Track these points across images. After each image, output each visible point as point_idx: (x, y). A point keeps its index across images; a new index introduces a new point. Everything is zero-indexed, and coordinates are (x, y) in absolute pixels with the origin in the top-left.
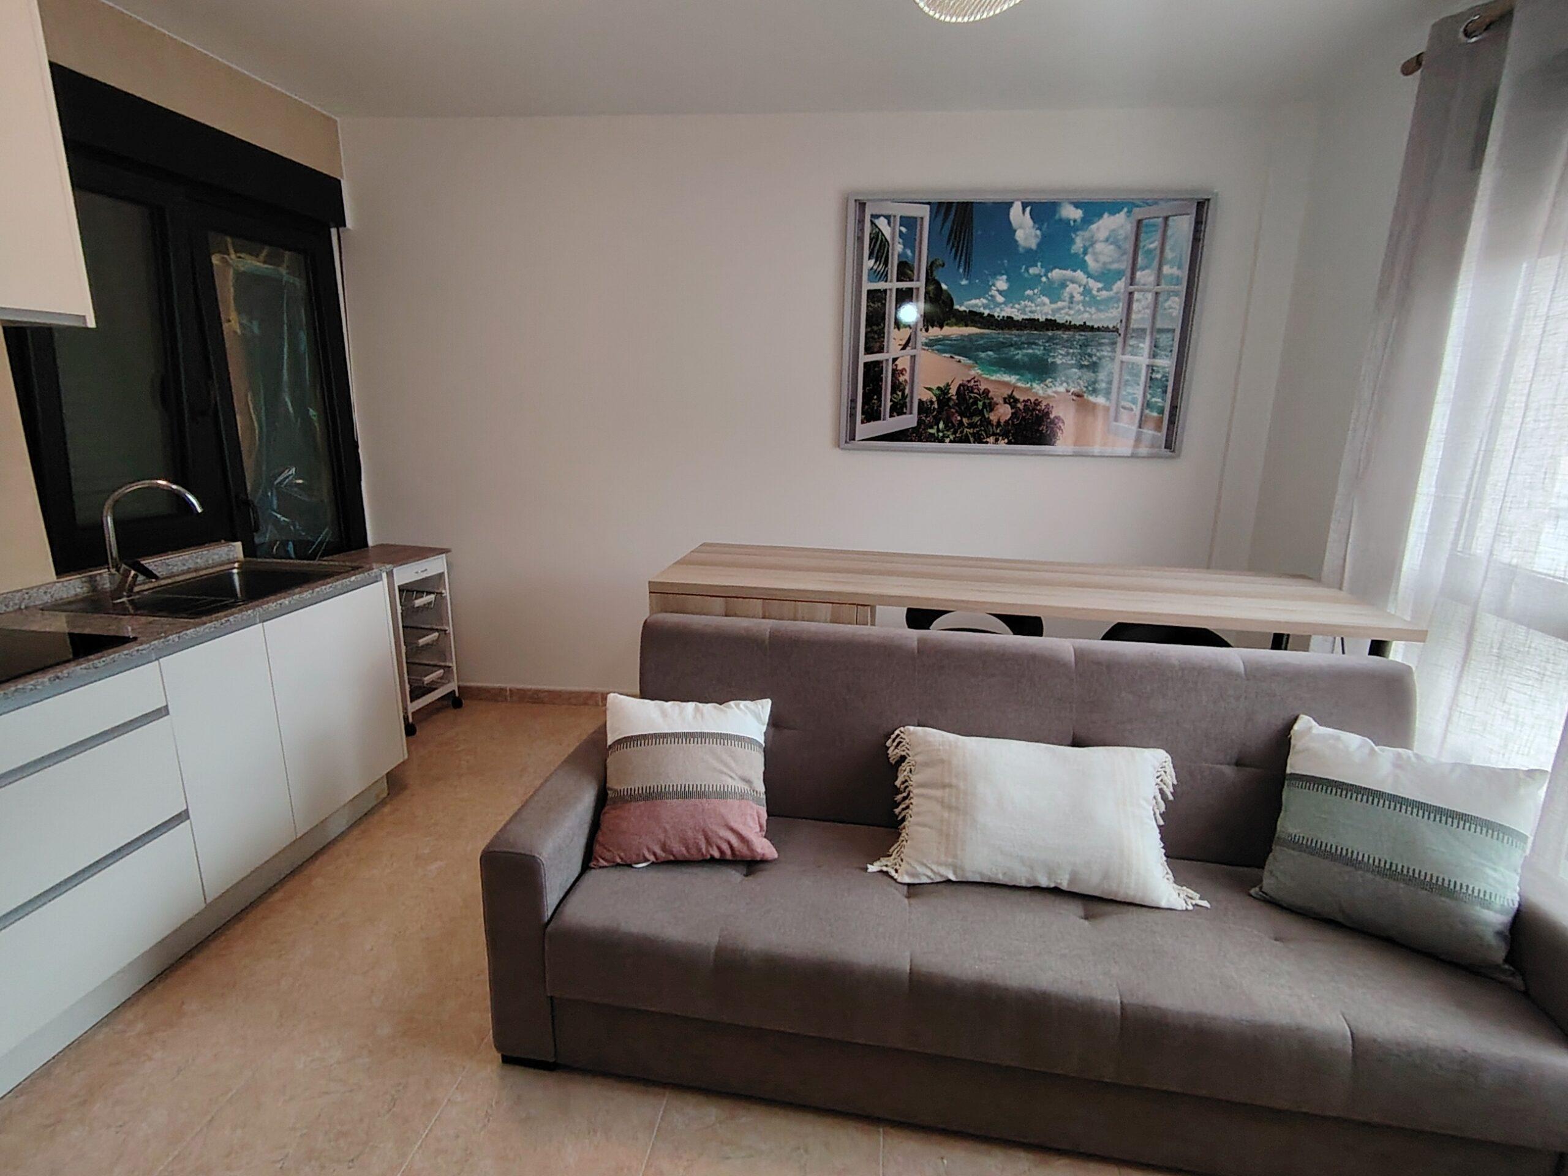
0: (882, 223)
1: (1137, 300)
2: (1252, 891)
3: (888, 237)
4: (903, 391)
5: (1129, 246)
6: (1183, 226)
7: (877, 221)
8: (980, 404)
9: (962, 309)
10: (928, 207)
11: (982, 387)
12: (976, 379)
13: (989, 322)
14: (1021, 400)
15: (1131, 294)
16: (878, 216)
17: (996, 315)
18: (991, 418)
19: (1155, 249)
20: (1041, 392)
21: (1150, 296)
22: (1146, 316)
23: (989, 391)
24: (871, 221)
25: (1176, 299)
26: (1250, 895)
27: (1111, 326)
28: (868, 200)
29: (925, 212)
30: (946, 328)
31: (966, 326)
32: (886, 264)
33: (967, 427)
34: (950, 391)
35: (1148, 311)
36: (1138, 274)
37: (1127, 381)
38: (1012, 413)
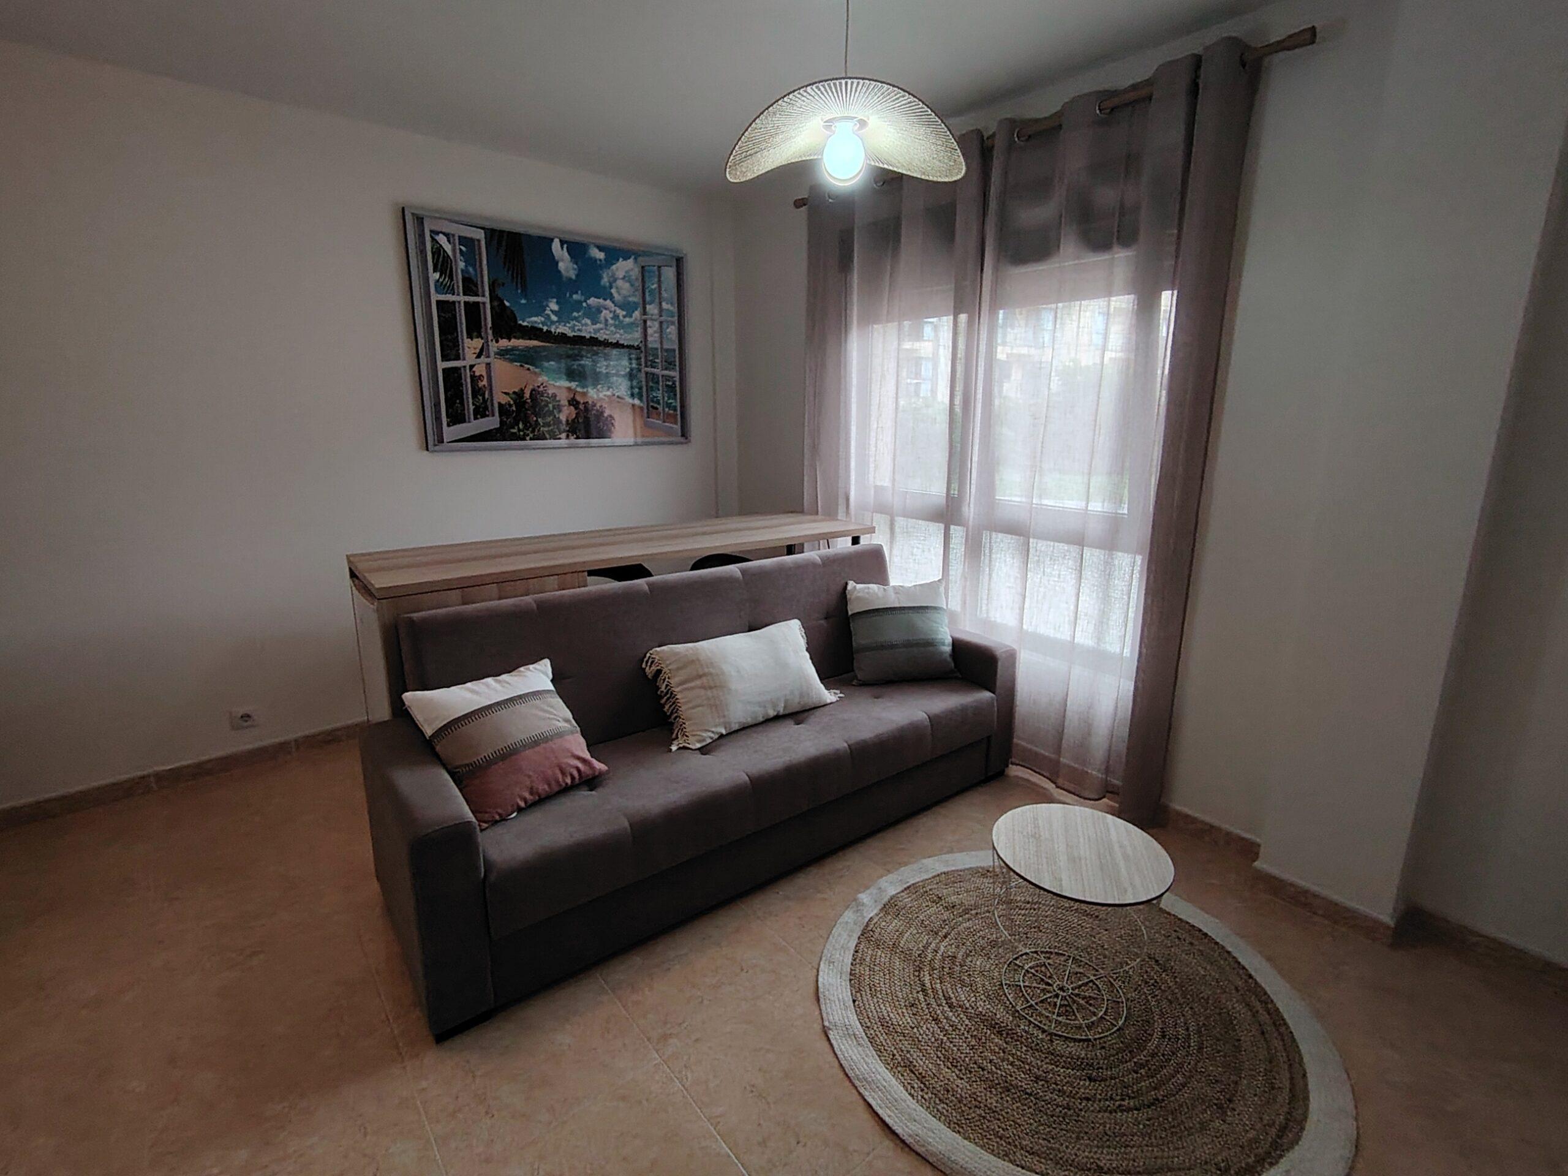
0: (442, 239)
1: (650, 327)
2: (854, 683)
3: (450, 253)
4: (483, 395)
5: (638, 284)
6: (669, 273)
7: (437, 238)
8: (551, 406)
9: (525, 324)
10: (482, 231)
11: (550, 392)
12: (544, 385)
13: (547, 336)
14: (582, 402)
15: (645, 322)
16: (438, 233)
17: (553, 330)
18: (561, 418)
19: (655, 289)
20: (595, 396)
21: (657, 324)
22: (656, 339)
23: (556, 396)
24: (431, 237)
25: (673, 327)
26: (854, 685)
27: (635, 345)
28: (426, 216)
29: (480, 235)
30: (513, 340)
31: (530, 339)
32: (451, 278)
33: (543, 426)
34: (525, 395)
35: (657, 335)
36: (648, 307)
37: (652, 387)
38: (577, 414)
